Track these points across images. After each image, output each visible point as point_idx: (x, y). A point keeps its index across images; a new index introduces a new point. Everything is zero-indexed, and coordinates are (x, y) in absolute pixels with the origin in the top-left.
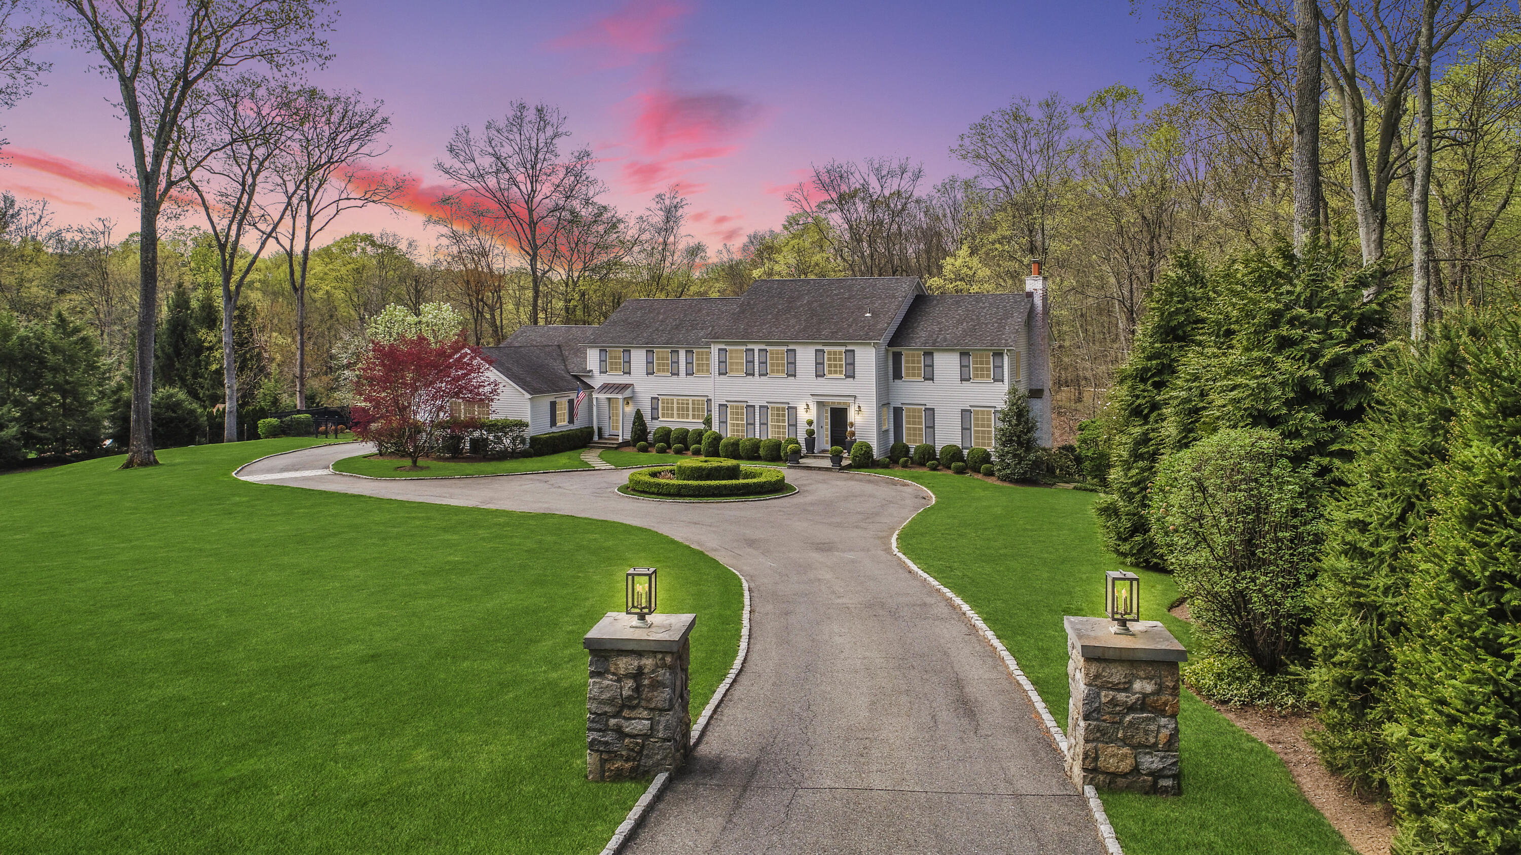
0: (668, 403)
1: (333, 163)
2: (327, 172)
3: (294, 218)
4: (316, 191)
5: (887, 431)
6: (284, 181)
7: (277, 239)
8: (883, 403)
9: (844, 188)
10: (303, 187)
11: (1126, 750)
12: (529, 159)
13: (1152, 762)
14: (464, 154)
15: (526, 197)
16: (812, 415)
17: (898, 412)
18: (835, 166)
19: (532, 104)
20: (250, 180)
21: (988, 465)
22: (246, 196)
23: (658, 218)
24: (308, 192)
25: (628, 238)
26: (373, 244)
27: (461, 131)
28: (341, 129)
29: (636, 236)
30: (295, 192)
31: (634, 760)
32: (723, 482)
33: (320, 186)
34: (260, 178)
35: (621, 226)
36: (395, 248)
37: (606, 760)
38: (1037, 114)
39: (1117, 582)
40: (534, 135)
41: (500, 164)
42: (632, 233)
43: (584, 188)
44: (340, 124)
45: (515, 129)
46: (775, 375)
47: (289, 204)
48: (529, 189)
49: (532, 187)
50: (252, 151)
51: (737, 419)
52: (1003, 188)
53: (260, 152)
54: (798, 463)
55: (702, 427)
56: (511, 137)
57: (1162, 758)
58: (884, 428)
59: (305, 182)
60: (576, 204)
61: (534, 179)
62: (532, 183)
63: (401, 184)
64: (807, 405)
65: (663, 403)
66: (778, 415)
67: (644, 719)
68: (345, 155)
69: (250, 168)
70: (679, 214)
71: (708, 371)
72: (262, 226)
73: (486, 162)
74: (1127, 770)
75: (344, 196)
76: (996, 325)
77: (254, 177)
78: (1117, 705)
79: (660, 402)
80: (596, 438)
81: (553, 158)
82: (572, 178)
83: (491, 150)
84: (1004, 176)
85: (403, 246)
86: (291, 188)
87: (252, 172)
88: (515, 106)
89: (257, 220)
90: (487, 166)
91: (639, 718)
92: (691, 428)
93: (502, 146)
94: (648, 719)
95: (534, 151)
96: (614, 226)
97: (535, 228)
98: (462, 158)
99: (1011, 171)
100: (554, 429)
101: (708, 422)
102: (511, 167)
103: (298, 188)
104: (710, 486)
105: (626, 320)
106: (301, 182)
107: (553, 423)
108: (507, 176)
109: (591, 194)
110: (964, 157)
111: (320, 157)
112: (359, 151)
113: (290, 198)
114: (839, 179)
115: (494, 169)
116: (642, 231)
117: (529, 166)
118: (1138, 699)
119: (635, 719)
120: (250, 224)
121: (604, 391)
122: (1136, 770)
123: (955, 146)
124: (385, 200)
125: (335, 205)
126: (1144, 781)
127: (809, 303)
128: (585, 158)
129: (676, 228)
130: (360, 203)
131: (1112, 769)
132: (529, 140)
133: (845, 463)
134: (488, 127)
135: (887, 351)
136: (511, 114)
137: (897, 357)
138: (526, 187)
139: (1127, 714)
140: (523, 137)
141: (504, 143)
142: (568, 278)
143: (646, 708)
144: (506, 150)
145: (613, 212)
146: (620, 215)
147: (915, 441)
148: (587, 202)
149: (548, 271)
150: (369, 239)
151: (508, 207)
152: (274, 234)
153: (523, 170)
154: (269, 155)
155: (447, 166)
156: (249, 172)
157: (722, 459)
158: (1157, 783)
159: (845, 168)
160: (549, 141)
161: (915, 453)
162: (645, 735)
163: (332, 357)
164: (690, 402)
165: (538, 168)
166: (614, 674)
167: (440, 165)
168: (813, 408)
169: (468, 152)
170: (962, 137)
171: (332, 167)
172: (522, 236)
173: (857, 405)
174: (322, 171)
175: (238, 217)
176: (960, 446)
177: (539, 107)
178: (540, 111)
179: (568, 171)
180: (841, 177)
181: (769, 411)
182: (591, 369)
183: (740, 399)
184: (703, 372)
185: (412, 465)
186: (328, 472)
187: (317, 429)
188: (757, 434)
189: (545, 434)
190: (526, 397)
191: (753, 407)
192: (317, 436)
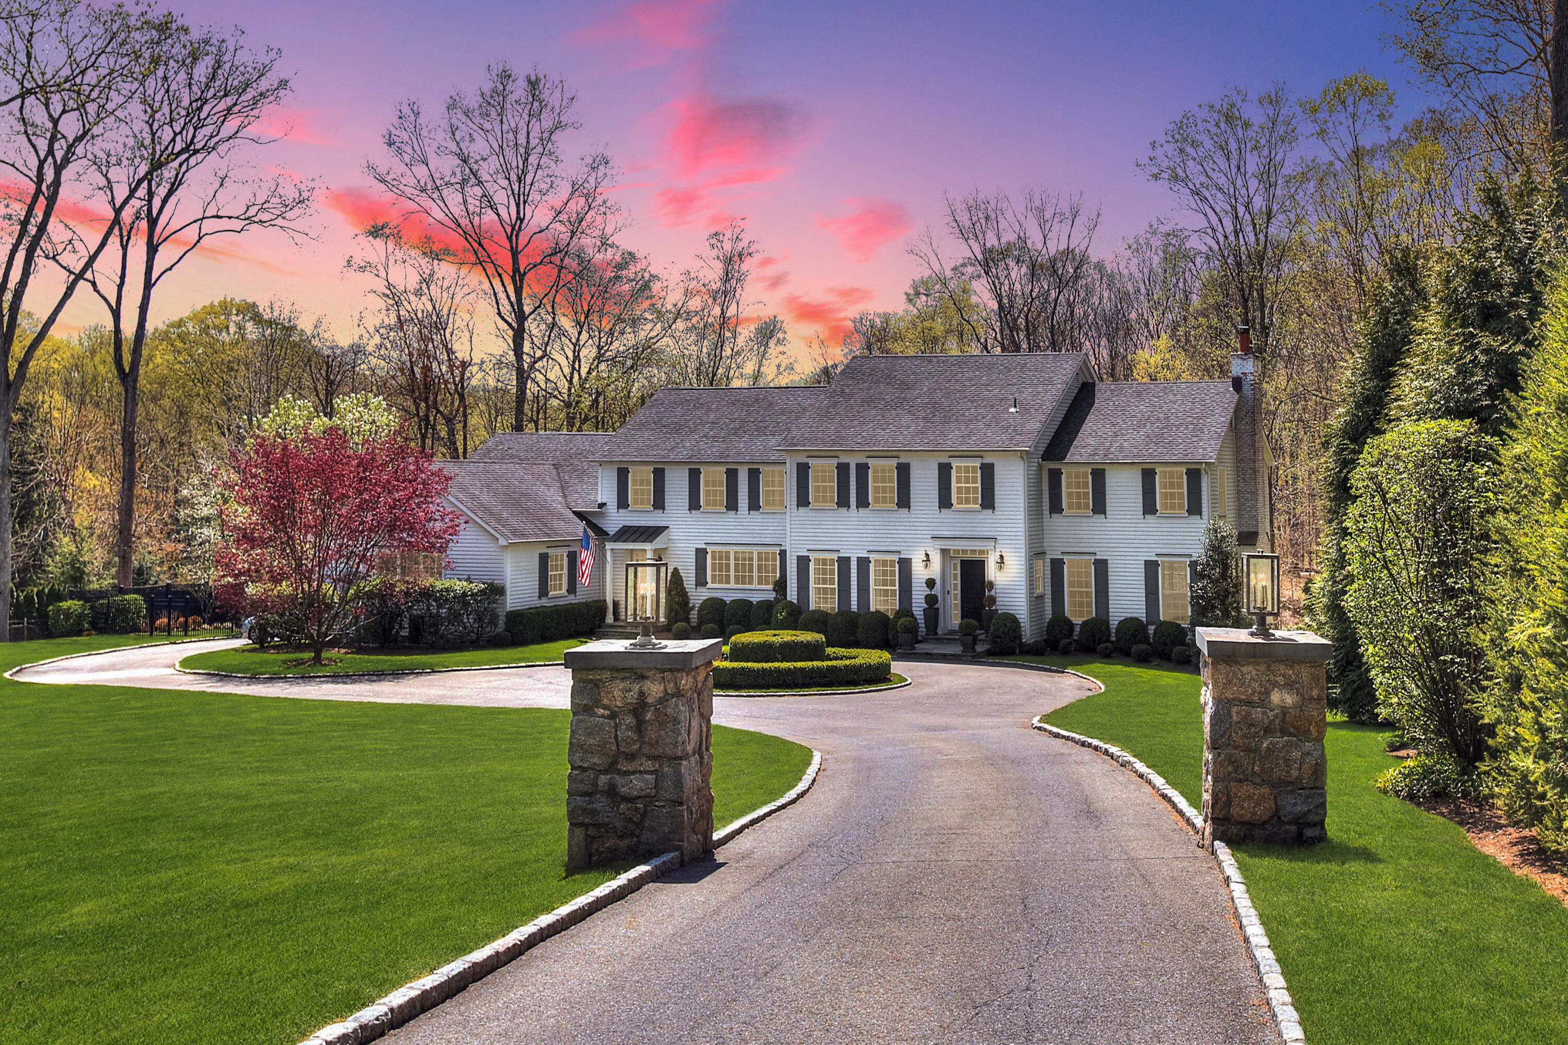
0: (721, 558)
1: (196, 152)
2: (184, 168)
3: (125, 248)
4: (165, 201)
5: (1041, 597)
6: (109, 181)
7: (94, 284)
8: (1036, 553)
9: (992, 241)
10: (142, 192)
11: (1265, 790)
12: (514, 164)
13: (1295, 804)
14: (410, 151)
15: (509, 229)
16: (935, 570)
17: (1057, 566)
18: (979, 200)
19: (521, 71)
20: (49, 175)
21: (1182, 648)
22: (42, 202)
23: (713, 274)
24: (150, 201)
25: (669, 306)
26: (257, 318)
27: (406, 110)
28: (210, 95)
29: (680, 305)
30: (126, 202)
31: (633, 834)
32: (799, 664)
33: (170, 193)
34: (66, 174)
35: (656, 287)
36: (293, 328)
37: (594, 837)
38: (1256, 115)
39: (1251, 560)
40: (522, 125)
41: (467, 170)
42: (673, 298)
43: (599, 219)
44: (208, 86)
45: (493, 114)
46: (880, 506)
47: (116, 221)
48: (514, 216)
49: (518, 212)
50: (55, 122)
51: (824, 581)
52: (1209, 231)
53: (70, 126)
54: (914, 648)
55: (771, 596)
56: (487, 126)
57: (1308, 797)
58: (1039, 591)
59: (145, 184)
60: (588, 242)
61: (521, 200)
62: (518, 205)
63: (305, 195)
64: (927, 555)
65: (713, 558)
66: (885, 573)
67: (646, 772)
68: (214, 140)
69: (51, 152)
70: (744, 267)
71: (781, 503)
72: (67, 259)
73: (447, 166)
74: (1265, 817)
75: (211, 211)
76: (1191, 427)
77: (58, 170)
78: (1252, 725)
79: (709, 557)
80: (610, 619)
81: (552, 164)
82: (582, 201)
83: (453, 147)
84: (1209, 211)
85: (305, 324)
86: (121, 193)
87: (55, 162)
88: (494, 73)
89: (60, 248)
90: (448, 173)
91: (640, 772)
92: (755, 598)
93: (472, 140)
94: (652, 773)
95: (522, 150)
96: (646, 286)
97: (521, 281)
98: (407, 159)
99: (1221, 204)
100: (544, 602)
101: (781, 586)
102: (485, 177)
103: (132, 192)
104: (778, 670)
105: (661, 419)
106: (140, 182)
107: (543, 591)
108: (478, 191)
109: (608, 231)
110: (1156, 177)
111: (173, 140)
112: (238, 135)
113: (118, 211)
114: (983, 221)
115: (459, 178)
116: (688, 293)
117: (514, 177)
118: (1276, 716)
119: (634, 773)
120: (47, 257)
121: (625, 537)
122: (1277, 816)
123: (1144, 160)
124: (280, 221)
125: (197, 224)
126: (1286, 831)
127: (931, 391)
128: (602, 168)
129: (739, 291)
130: (238, 224)
131: (1248, 817)
132: (516, 132)
133: (980, 648)
134: (452, 106)
135: (1040, 467)
136: (487, 87)
137: (1055, 477)
138: (508, 213)
139: (1264, 737)
140: (505, 127)
141: (475, 135)
142: (572, 374)
143: (649, 758)
144: (478, 148)
145: (644, 263)
146: (653, 270)
147: (1081, 615)
148: (605, 243)
149: (541, 358)
150: (250, 311)
151: (480, 244)
152: (88, 275)
153: (505, 183)
154: (85, 133)
155: (382, 170)
156: (50, 159)
157: (798, 632)
158: (1302, 834)
159: (993, 203)
160: (546, 135)
161: (1081, 631)
162: (647, 796)
163: (180, 503)
164: (755, 556)
165: (528, 181)
166: (605, 707)
167: (371, 168)
168: (936, 559)
169: (416, 147)
170: (1153, 145)
171: (193, 161)
172: (502, 295)
173: (998, 554)
174: (176, 164)
175: (26, 242)
176: (1144, 620)
177: (533, 78)
178: (533, 84)
179: (575, 189)
180: (987, 218)
181: (872, 566)
182: (604, 501)
183: (830, 547)
184: (773, 504)
185: (314, 659)
186: (172, 671)
187: (153, 622)
188: (854, 607)
189: (531, 608)
190: (500, 543)
191: (848, 559)
192: (151, 634)
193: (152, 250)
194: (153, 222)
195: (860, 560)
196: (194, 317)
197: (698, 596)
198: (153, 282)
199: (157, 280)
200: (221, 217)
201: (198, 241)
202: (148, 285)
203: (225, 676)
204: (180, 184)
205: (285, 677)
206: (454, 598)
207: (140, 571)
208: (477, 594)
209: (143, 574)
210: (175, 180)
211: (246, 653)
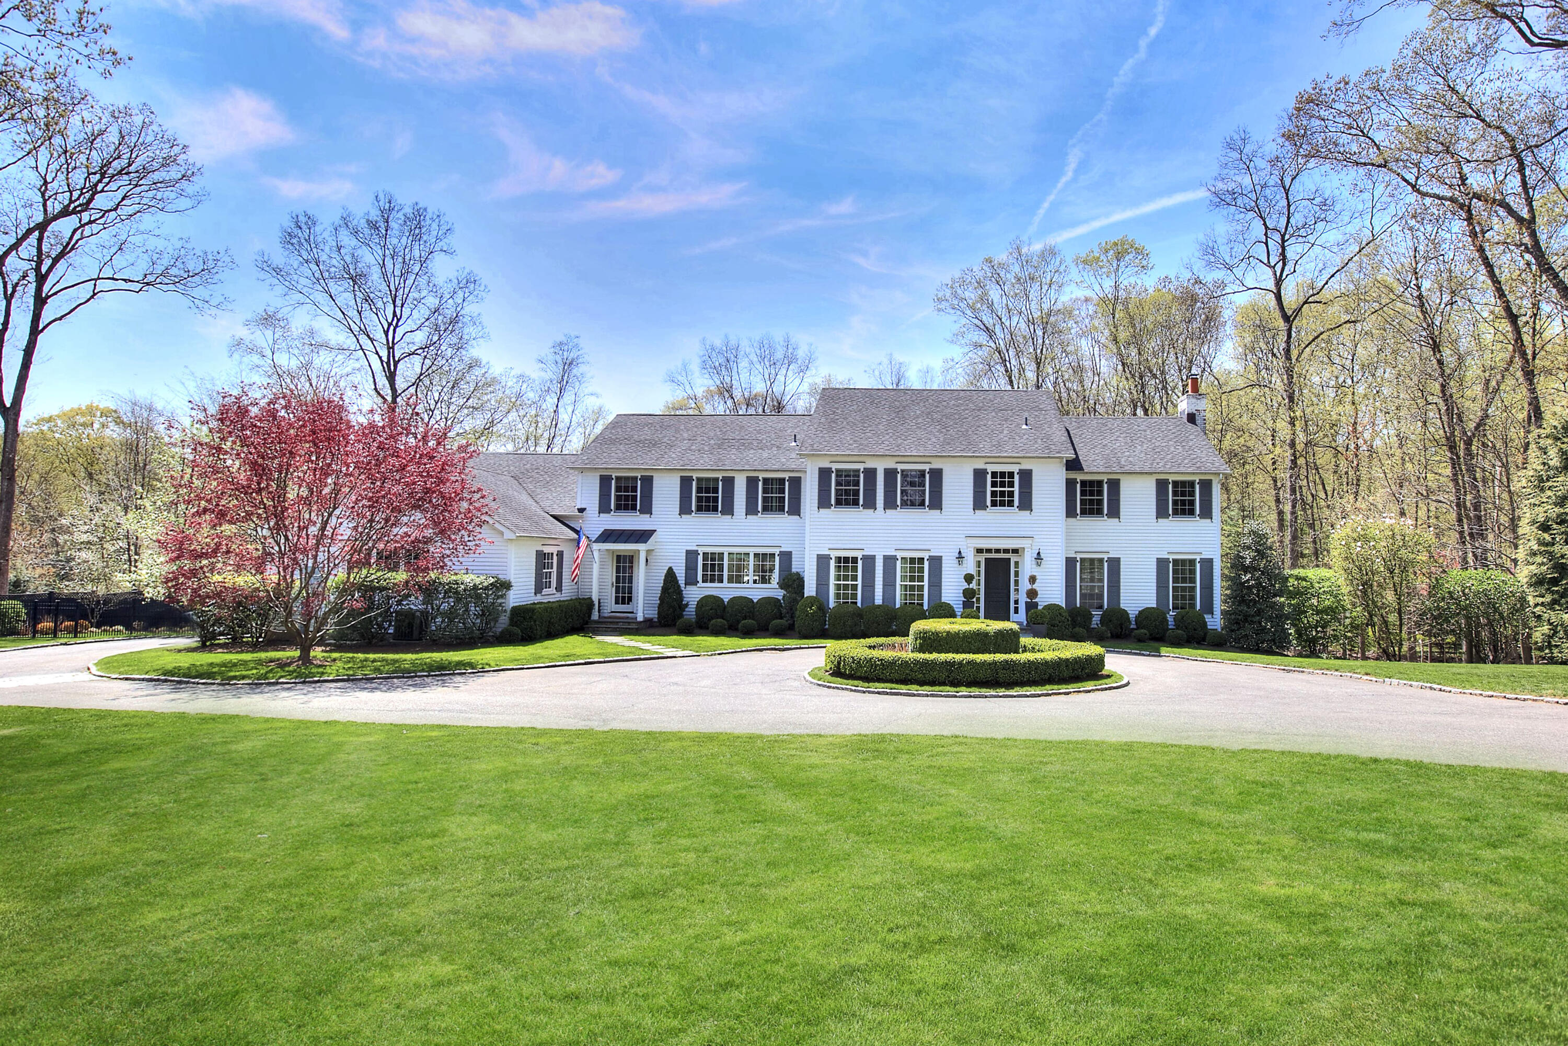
0: (713, 559)
3: (9, 300)
4: (56, 261)
10: (32, 242)
16: (968, 566)
17: (1070, 565)
33: (62, 255)
46: (909, 508)
51: (845, 578)
64: (960, 553)
65: (704, 559)
66: (912, 570)
79: (700, 558)
80: (595, 615)
92: (755, 597)
100: (541, 599)
107: (539, 588)
125: (91, 283)
137: (1070, 486)
147: (1092, 606)
164: (752, 557)
168: (970, 556)
173: (1035, 551)
176: (1155, 610)
181: (899, 563)
182: (583, 506)
183: (853, 547)
184: (772, 510)
185: (300, 658)
186: (86, 676)
187: (35, 626)
188: (878, 600)
189: (534, 604)
190: (505, 537)
191: (873, 558)
192: (34, 636)
193: (40, 301)
194: (41, 279)
195: (886, 558)
196: (64, 415)
197: (693, 594)
198: (40, 328)
199: (44, 328)
200: (117, 280)
201: (92, 297)
202: (35, 331)
203: (179, 682)
204: (72, 249)
205: (277, 683)
206: (465, 590)
207: (17, 584)
208: (488, 587)
209: (20, 586)
210: (68, 244)
211: (183, 654)
